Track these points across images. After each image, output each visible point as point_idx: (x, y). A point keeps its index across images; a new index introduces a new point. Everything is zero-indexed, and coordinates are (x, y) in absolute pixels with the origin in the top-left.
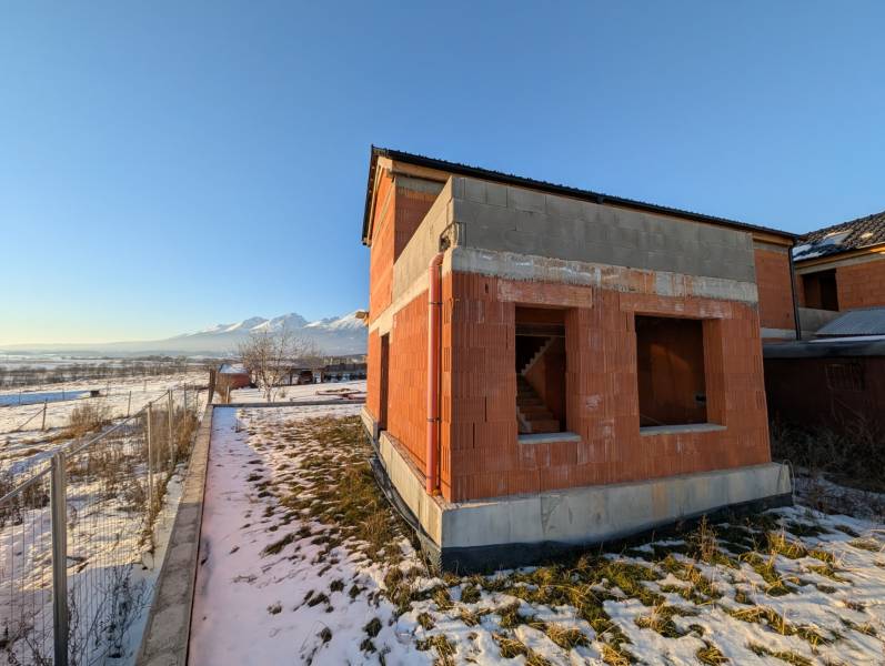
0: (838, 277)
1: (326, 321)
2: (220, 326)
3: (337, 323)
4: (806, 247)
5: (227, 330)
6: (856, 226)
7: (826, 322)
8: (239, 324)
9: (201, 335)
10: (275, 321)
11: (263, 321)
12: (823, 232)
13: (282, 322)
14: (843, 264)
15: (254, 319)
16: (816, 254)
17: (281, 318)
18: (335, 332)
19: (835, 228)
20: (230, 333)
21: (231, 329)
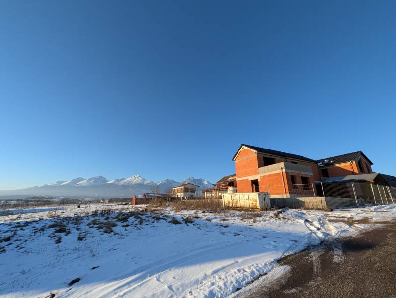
0: (328, 170)
1: (118, 180)
2: (58, 182)
3: (124, 181)
4: (321, 163)
5: (62, 184)
6: (330, 159)
7: (326, 180)
8: (69, 181)
9: (45, 187)
10: (90, 180)
11: (83, 180)
12: (325, 160)
13: (93, 180)
14: (329, 168)
15: (78, 179)
16: (323, 165)
17: (93, 178)
18: (122, 186)
19: (326, 159)
20: (64, 185)
21: (65, 183)
